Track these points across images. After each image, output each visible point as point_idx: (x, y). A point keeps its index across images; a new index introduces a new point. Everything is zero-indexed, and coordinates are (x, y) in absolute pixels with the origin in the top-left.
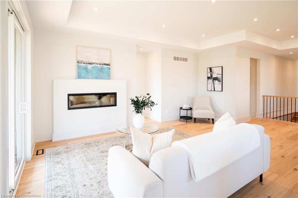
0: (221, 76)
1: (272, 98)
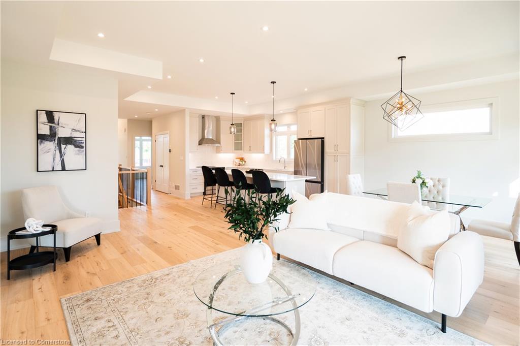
0: (83, 136)
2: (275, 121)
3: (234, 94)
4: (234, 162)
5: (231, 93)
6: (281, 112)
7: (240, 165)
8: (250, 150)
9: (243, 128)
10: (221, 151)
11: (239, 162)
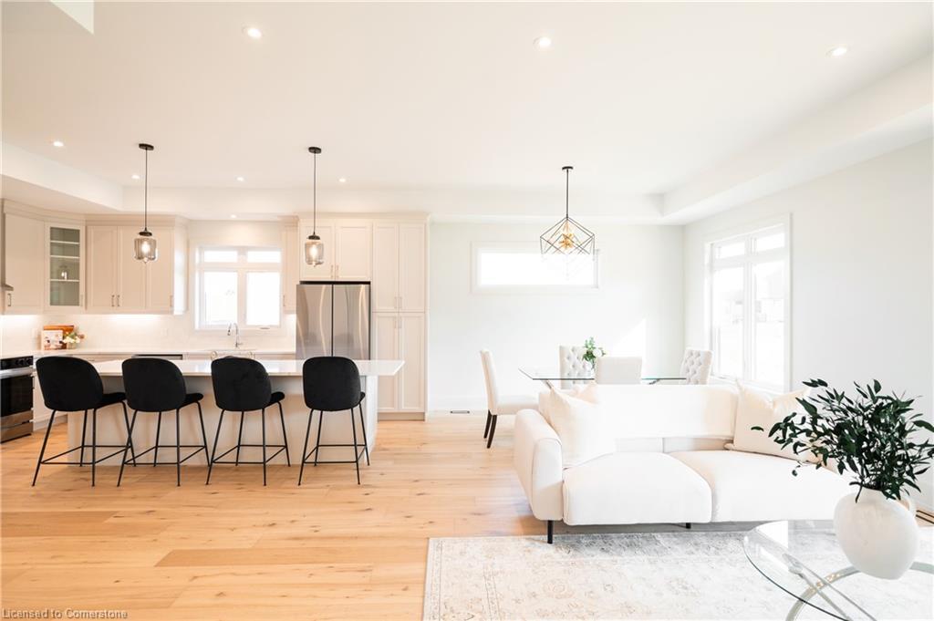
2: (318, 238)
3: (151, 147)
4: (39, 338)
5: (141, 146)
6: (233, 217)
7: (64, 346)
8: (115, 304)
9: (82, 243)
10: (6, 306)
11: (61, 337)
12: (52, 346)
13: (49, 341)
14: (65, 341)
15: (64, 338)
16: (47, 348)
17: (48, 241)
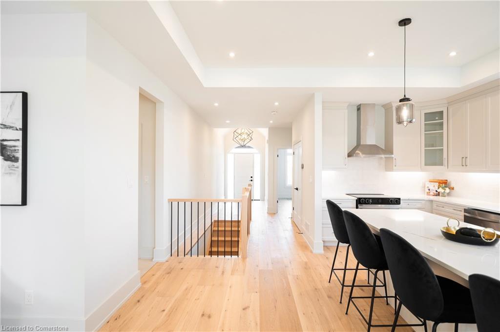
0: (19, 135)
1: (182, 204)
7: (438, 194)
8: (464, 164)
9: (445, 120)
10: (394, 166)
11: (437, 188)
12: (431, 193)
13: (429, 190)
14: (438, 191)
15: (439, 188)
16: (428, 194)
17: (423, 122)
